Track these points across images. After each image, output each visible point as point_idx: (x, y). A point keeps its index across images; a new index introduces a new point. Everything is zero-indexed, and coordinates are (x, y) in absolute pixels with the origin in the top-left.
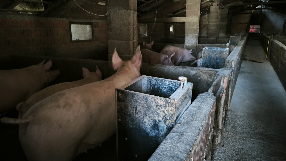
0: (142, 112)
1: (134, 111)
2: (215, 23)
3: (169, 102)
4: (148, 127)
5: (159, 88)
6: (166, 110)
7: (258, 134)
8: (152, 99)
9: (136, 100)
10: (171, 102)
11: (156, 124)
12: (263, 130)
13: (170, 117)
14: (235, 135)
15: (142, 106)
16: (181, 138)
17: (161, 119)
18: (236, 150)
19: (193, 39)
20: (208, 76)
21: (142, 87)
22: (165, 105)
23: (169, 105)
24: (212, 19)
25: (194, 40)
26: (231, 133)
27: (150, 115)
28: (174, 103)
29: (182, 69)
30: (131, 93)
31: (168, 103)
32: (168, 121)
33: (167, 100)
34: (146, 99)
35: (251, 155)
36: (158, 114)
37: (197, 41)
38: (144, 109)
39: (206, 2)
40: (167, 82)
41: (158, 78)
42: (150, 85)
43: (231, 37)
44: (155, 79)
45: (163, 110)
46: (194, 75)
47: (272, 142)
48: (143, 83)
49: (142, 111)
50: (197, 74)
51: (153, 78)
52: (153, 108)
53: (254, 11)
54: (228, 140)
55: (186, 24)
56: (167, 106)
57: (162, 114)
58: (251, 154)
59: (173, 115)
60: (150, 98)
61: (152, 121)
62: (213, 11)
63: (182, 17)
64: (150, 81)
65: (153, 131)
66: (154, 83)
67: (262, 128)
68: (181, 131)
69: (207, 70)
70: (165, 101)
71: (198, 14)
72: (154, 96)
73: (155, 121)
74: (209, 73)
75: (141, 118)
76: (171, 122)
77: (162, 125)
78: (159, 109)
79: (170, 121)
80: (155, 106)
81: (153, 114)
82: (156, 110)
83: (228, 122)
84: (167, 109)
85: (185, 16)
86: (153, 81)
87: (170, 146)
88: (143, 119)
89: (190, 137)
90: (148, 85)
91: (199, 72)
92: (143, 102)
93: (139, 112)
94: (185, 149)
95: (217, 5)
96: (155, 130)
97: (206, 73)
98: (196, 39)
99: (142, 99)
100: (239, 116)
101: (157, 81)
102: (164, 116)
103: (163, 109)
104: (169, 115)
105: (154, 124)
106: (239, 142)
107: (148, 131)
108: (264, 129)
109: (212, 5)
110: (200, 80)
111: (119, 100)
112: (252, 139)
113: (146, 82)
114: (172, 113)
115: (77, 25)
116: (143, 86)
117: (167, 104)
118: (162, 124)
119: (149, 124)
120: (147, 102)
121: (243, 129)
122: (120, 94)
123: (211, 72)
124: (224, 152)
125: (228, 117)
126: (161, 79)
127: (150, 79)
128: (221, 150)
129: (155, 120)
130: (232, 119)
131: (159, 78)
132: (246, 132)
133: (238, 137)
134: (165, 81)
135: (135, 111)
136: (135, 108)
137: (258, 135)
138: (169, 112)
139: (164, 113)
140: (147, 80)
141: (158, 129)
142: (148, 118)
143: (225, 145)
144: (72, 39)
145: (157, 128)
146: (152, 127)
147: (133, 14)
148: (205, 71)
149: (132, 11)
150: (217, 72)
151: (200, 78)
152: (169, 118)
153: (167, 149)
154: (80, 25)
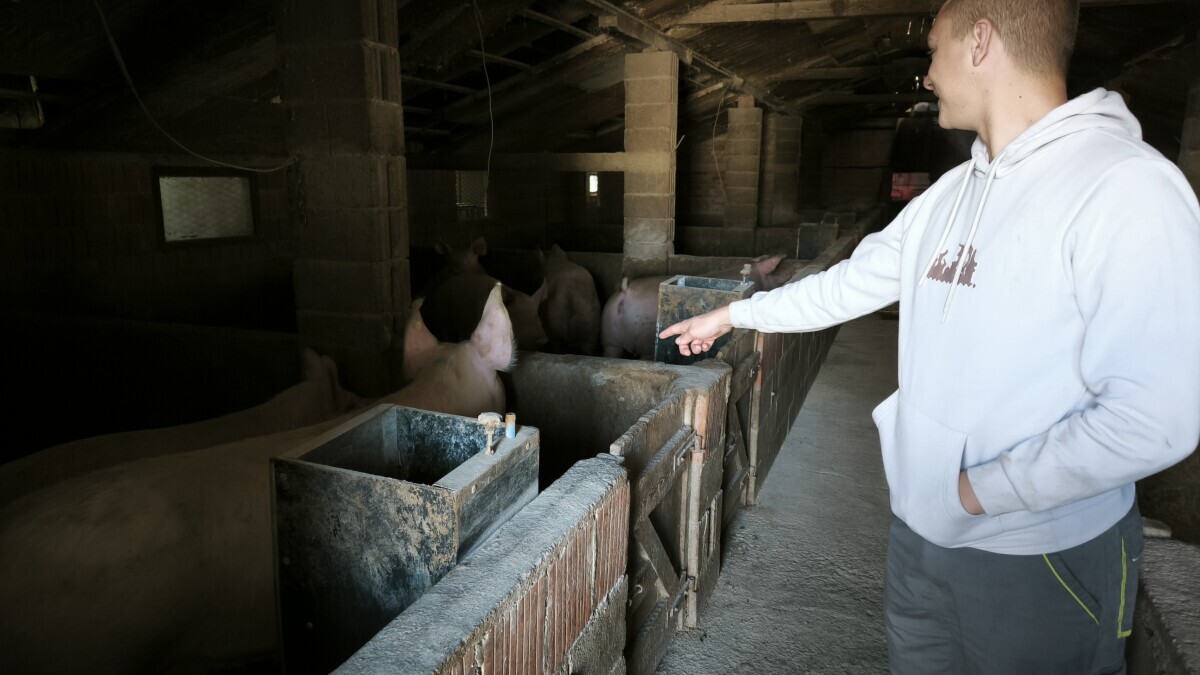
0: (355, 532)
1: (332, 528)
2: (748, 172)
3: (435, 499)
4: (378, 579)
5: (437, 445)
6: (428, 524)
7: (831, 588)
8: (383, 488)
9: (335, 492)
10: (441, 497)
11: (401, 570)
12: (854, 574)
13: (439, 545)
14: (754, 597)
15: (357, 514)
16: (448, 608)
17: (413, 552)
18: (744, 648)
19: (654, 236)
20: (650, 391)
21: (381, 442)
22: (424, 507)
23: (435, 508)
24: (736, 154)
25: (657, 238)
26: (742, 590)
27: (381, 541)
28: (447, 500)
29: (563, 365)
30: (319, 470)
31: (431, 502)
32: (435, 557)
33: (426, 491)
34: (367, 489)
35: (788, 663)
36: (405, 538)
37: (670, 244)
38: (361, 522)
39: (712, 92)
40: (462, 426)
41: (433, 413)
42: (410, 438)
43: (806, 224)
44: (424, 417)
45: (418, 522)
46: (602, 388)
47: (869, 615)
48: (384, 430)
49: (357, 528)
50: (613, 382)
51: (417, 412)
52: (388, 519)
53: (902, 123)
54: (727, 614)
55: (626, 179)
56: (429, 510)
57: (415, 536)
58: (790, 660)
59: (447, 538)
60: (378, 487)
61: (386, 559)
62: (737, 124)
63: (610, 154)
64: (409, 423)
65: (391, 592)
66: (420, 428)
67: (851, 568)
68: (461, 586)
69: (644, 371)
70: (421, 495)
71: (669, 143)
72: (390, 480)
73: (395, 559)
74: (650, 380)
75: (353, 552)
76: (443, 561)
77: (418, 573)
78: (405, 520)
79: (440, 556)
80: (392, 511)
81: (390, 537)
82: (397, 525)
83: (740, 549)
84: (428, 520)
85: (624, 151)
86: (417, 422)
87: (407, 634)
88: (359, 556)
89: (477, 604)
90: (401, 436)
91: (620, 376)
92: (357, 500)
93: (346, 530)
94: (448, 639)
95: (752, 103)
96: (397, 589)
97: (641, 380)
98: (664, 237)
99: (353, 491)
100: (782, 526)
101: (429, 422)
102: (422, 543)
103: (419, 519)
104: (437, 538)
105: (394, 570)
106: (762, 620)
107: (378, 592)
108: (855, 571)
109: (736, 105)
110: (624, 404)
111: (282, 494)
112: (808, 606)
113: (394, 427)
114: (443, 531)
115: (188, 179)
116: (384, 437)
117: (428, 505)
118: (418, 569)
119: (379, 571)
120: (371, 500)
121: (786, 574)
122: (284, 476)
123: (657, 375)
124: (703, 657)
125: (744, 532)
126: (443, 416)
127: (406, 418)
128: (696, 650)
129: (396, 556)
130: (756, 538)
131: (437, 415)
132: (794, 585)
133: (761, 603)
134: (454, 424)
135: (335, 530)
136: (333, 521)
137: (832, 592)
138: (435, 528)
139: (422, 532)
140: (398, 419)
141: (406, 586)
142: (375, 550)
143: (712, 633)
144: (166, 235)
145: (404, 583)
146: (388, 579)
147: (388, 165)
148: (639, 375)
149: (382, 157)
150: (677, 376)
151: (622, 399)
152: (438, 548)
153: (395, 643)
154: (199, 179)
